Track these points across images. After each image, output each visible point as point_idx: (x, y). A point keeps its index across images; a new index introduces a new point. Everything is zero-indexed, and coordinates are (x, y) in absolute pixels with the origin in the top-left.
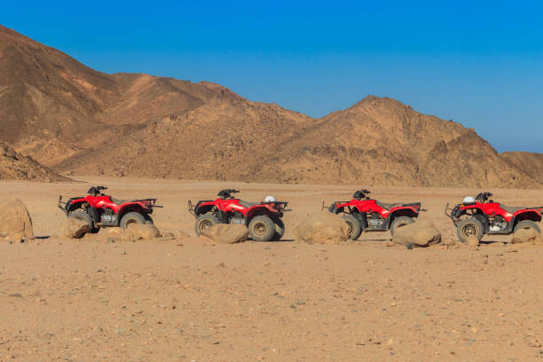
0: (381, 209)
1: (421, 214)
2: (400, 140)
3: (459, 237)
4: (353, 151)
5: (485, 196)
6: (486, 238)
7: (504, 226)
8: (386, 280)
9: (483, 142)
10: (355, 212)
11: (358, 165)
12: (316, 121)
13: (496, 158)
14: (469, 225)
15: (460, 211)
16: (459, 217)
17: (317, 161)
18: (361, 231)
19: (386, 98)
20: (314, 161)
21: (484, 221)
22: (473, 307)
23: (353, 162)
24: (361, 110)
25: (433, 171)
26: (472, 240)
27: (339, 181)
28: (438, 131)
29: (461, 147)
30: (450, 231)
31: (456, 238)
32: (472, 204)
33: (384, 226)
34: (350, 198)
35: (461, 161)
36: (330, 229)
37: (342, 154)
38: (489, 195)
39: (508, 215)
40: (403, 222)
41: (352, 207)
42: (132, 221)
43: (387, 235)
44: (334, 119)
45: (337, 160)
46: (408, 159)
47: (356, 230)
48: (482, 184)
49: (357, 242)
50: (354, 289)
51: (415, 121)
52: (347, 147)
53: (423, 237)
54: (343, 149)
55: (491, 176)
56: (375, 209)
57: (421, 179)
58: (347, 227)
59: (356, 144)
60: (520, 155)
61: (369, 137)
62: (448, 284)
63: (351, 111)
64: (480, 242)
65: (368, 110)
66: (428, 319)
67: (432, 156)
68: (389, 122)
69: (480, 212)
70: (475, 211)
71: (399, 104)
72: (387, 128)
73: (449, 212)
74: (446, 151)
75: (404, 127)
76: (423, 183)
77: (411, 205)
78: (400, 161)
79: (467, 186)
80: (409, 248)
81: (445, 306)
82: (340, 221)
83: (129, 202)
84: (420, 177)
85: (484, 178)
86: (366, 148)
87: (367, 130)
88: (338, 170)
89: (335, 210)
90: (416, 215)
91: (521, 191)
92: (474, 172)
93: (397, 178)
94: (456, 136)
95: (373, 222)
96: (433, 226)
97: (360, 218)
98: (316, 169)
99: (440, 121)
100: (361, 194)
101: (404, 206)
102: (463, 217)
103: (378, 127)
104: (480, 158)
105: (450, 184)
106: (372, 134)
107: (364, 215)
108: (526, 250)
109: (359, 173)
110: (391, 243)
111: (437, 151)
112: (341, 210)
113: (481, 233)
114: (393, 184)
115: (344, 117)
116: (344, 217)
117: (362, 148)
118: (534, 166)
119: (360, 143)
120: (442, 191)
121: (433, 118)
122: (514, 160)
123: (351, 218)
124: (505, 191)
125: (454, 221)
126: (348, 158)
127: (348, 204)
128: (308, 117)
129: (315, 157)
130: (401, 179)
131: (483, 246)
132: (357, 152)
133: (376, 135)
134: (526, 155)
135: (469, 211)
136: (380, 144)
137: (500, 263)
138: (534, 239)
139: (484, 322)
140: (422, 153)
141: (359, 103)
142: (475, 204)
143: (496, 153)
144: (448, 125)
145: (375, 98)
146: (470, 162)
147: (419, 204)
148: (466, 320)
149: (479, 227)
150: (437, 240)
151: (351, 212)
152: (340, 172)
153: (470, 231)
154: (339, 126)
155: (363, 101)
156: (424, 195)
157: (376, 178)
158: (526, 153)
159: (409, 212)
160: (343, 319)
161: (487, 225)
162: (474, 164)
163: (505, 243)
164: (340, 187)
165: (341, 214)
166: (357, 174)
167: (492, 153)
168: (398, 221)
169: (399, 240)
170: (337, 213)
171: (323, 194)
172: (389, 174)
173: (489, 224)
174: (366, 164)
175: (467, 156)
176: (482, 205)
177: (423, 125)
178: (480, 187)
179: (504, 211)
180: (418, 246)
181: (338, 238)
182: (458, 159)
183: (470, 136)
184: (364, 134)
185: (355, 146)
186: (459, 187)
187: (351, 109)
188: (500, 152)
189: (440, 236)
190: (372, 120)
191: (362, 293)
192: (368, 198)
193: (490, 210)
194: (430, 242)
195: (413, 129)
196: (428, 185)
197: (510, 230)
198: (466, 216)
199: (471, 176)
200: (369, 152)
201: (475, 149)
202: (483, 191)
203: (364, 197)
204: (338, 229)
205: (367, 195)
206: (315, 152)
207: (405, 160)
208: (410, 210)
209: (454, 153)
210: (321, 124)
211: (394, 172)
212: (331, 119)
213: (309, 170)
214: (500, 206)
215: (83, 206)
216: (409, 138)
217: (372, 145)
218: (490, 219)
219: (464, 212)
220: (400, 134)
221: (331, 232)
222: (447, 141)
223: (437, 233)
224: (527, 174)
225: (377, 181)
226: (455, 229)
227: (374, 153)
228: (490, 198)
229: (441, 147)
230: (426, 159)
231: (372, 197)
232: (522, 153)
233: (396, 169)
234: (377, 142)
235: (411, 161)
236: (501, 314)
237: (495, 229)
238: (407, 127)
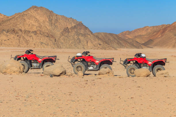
0: (38, 59)
1: (57, 61)
2: (47, 27)
3: (74, 72)
4: (25, 31)
5: (86, 53)
6: (87, 72)
7: (95, 67)
8: (40, 91)
9: (86, 28)
10: (26, 60)
11: (27, 38)
12: (8, 17)
13: (91, 35)
14: (79, 66)
15: (75, 60)
16: (74, 62)
17: (9, 36)
18: (29, 68)
19: (41, 7)
20: (7, 36)
21: (86, 64)
22: (80, 104)
23: (26, 37)
24: (29, 12)
25: (63, 41)
26: (81, 73)
27: (19, 46)
28: (65, 23)
29: (76, 30)
30: (70, 69)
31: (73, 72)
32: (80, 56)
33: (39, 66)
34: (24, 53)
35: (76, 37)
36: (14, 68)
37: (20, 33)
38: (88, 52)
39: (97, 62)
40: (48, 65)
41: (25, 57)
43: (41, 71)
44: (17, 17)
45: (18, 36)
46: (51, 35)
47: (26, 68)
48: (85, 47)
49: (27, 74)
50: (25, 96)
51: (54, 18)
52: (23, 30)
53: (57, 72)
54: (21, 30)
55: (89, 44)
56: (35, 58)
57: (57, 45)
58: (22, 67)
59: (27, 28)
60: (103, 34)
61: (33, 25)
62: (69, 94)
63: (24, 13)
64: (84, 74)
65: (33, 13)
66: (60, 109)
67: (62, 34)
68: (42, 18)
69: (84, 60)
70: (82, 60)
71: (47, 10)
72: (41, 21)
73: (70, 60)
74: (69, 32)
75: (49, 21)
76: (58, 47)
77: (52, 57)
78: (47, 37)
79: (78, 48)
80: (51, 77)
81: (67, 103)
82: (19, 63)
84: (57, 44)
85: (86, 45)
86: (31, 30)
87: (32, 22)
88: (18, 40)
89: (17, 59)
90: (54, 62)
91: (103, 51)
92: (82, 42)
93: (46, 45)
94: (73, 25)
95: (34, 65)
96: (62, 66)
97: (29, 63)
98: (8, 40)
99: (66, 18)
100: (29, 52)
101: (49, 57)
102: (76, 63)
103: (37, 20)
104: (84, 35)
105: (70, 47)
106: (34, 24)
107: (30, 61)
108: (105, 78)
109: (28, 42)
110: (43, 74)
111: (64, 32)
112: (19, 59)
113: (85, 69)
114: (44, 47)
115: (21, 16)
116: (21, 62)
117: (30, 30)
118: (109, 39)
119: (29, 28)
120: (67, 50)
121: (63, 17)
122: (100, 36)
123: (24, 63)
124: (96, 51)
125: (72, 64)
126: (23, 35)
127: (23, 56)
128: (5, 16)
129: (8, 34)
130: (47, 45)
131: (85, 76)
132: (27, 32)
133: (36, 24)
134: (106, 34)
135: (79, 60)
136: (38, 28)
137: (93, 84)
138: (109, 73)
139: (85, 111)
140: (58, 33)
141: (29, 9)
142: (82, 56)
143: (92, 33)
144: (70, 20)
145: (36, 7)
146: (80, 37)
147: (56, 56)
148: (77, 110)
149: (83, 68)
150: (64, 73)
151: (24, 60)
152: (19, 41)
153: (79, 69)
154: (19, 20)
155: (30, 8)
156: (59, 52)
157: (36, 44)
158: (105, 33)
159: (51, 60)
160: (20, 109)
161: (87, 66)
162: (82, 38)
163: (96, 75)
164: (19, 48)
165: (20, 61)
166: (27, 42)
167: (90, 33)
168: (46, 64)
169: (46, 73)
170: (18, 60)
171: (11, 52)
172: (42, 43)
173: (88, 66)
174: (31, 38)
175: (78, 34)
176: (84, 57)
177: (58, 20)
178: (84, 49)
179: (95, 60)
180: (56, 76)
181: (18, 72)
182: (74, 35)
183: (80, 25)
184: (30, 24)
185: (27, 29)
186: (75, 49)
187: (24, 12)
188: (93, 33)
189: (65, 71)
190: (34, 17)
191: (29, 97)
192: (32, 53)
194: (61, 74)
195: (53, 22)
196: (60, 48)
197: (98, 69)
198: (77, 62)
199: (80, 44)
200: (33, 32)
201: (82, 31)
202: (85, 51)
203: (30, 53)
204: (18, 68)
205: (32, 52)
206: (8, 32)
207: (50, 36)
208: (51, 59)
209: (73, 33)
210: (11, 19)
211: (44, 42)
212: (15, 17)
213: (5, 40)
214: (93, 58)
216: (52, 26)
217: (35, 29)
218: (89, 63)
219: (77, 60)
220: (48, 24)
221: (15, 69)
222: (69, 27)
223: (64, 70)
224: (106, 43)
225: (36, 46)
226: (72, 68)
227: (35, 33)
228: (89, 54)
229: (66, 30)
230: (59, 36)
231: (34, 53)
232: (103, 33)
233: (45, 40)
234: (37, 27)
235: (52, 36)
236: (93, 108)
237: (91, 68)
238: (51, 21)
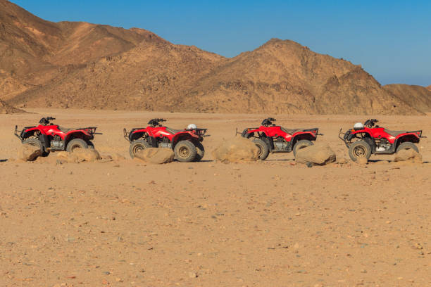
0: (285, 134)
1: (319, 137)
2: (300, 76)
3: (350, 156)
4: (260, 85)
5: (372, 122)
6: (373, 157)
7: (388, 147)
8: (291, 194)
9: (369, 76)
10: (263, 136)
11: (264, 97)
12: (228, 60)
13: (379, 89)
14: (359, 147)
15: (351, 135)
16: (350, 140)
17: (230, 94)
18: (269, 152)
19: (288, 41)
20: (227, 93)
21: (371, 143)
22: (364, 216)
23: (260, 95)
24: (266, 50)
25: (327, 101)
26: (362, 159)
27: (248, 110)
28: (331, 68)
29: (350, 81)
30: (343, 152)
31: (348, 158)
32: (361, 129)
33: (288, 147)
34: (259, 125)
35: (350, 93)
36: (243, 151)
37: (250, 88)
38: (376, 121)
39: (392, 138)
40: (304, 144)
41: (261, 132)
42: (76, 146)
43: (290, 155)
44: (244, 58)
45: (246, 93)
46: (306, 91)
47: (264, 151)
48: (368, 111)
49: (265, 162)
50: (264, 202)
51: (311, 59)
52: (255, 82)
53: (320, 157)
54: (252, 83)
55: (376, 106)
56: (280, 132)
57: (317, 108)
58: (257, 149)
59: (263, 78)
60: (399, 87)
61: (273, 73)
62: (343, 197)
63: (258, 52)
64: (369, 161)
65: (272, 51)
66: (327, 226)
67: (326, 88)
68: (289, 61)
69: (368, 135)
70: (364, 134)
71: (298, 45)
72: (289, 65)
73: (342, 136)
74: (338, 84)
75: (302, 65)
76: (319, 111)
77: (311, 130)
78: (299, 93)
79: (356, 113)
80: (309, 166)
81: (341, 215)
82: (251, 144)
83: (74, 130)
85: (369, 106)
86: (270, 83)
87: (272, 67)
88: (247, 101)
89: (246, 136)
90: (315, 139)
91: (401, 117)
92: (362, 102)
93: (297, 107)
94: (346, 71)
95: (278, 145)
96: (329, 148)
97: (268, 142)
98: (229, 100)
99: (333, 59)
100: (268, 122)
101: (304, 131)
102: (354, 140)
103: (280, 65)
104: (366, 90)
105: (341, 112)
106: (276, 71)
107: (272, 142)
108: (407, 167)
109: (265, 103)
110: (294, 162)
111: (330, 85)
112: (251, 135)
113: (369, 152)
114: (294, 112)
115: (252, 57)
116: (254, 140)
117: (267, 82)
118: (411, 97)
119: (266, 78)
120: (335, 117)
121: (327, 57)
122: (395, 91)
123: (260, 142)
124: (388, 118)
125: (346, 143)
126: (256, 90)
127: (258, 130)
128: (222, 57)
129: (228, 90)
130: (300, 108)
131: (371, 164)
132: (263, 86)
133: (280, 71)
134: (404, 87)
135: (359, 135)
136: (283, 79)
137: (386, 178)
138: (413, 157)
139: (375, 229)
140: (318, 87)
141: (265, 45)
142: (364, 128)
143: (380, 86)
144: (339, 63)
145: (278, 41)
146: (358, 93)
147: (316, 130)
148: (359, 227)
149: (367, 149)
150: (332, 159)
151: (260, 137)
152: (249, 103)
153: (360, 152)
154: (248, 64)
155: (268, 43)
156: (320, 122)
157: (279, 108)
158: (405, 85)
159: (309, 136)
160: (256, 227)
161: (374, 146)
162: (361, 95)
163: (389, 161)
164: (249, 115)
165: (252, 138)
166: (263, 104)
167: (377, 86)
168: (299, 144)
169: (300, 160)
170: (248, 138)
171: (236, 122)
172: (290, 105)
173: (376, 146)
174: (271, 96)
175: (355, 88)
176: (369, 130)
177: (318, 62)
178: (366, 114)
179: (388, 135)
180: (318, 164)
181: (249, 159)
182: (347, 90)
183: (358, 71)
184: (269, 71)
185: (261, 81)
186: (349, 115)
187: (257, 50)
188: (382, 85)
189: (335, 156)
190: (276, 58)
191: (271, 205)
192: (274, 125)
193: (376, 134)
194: (326, 161)
195: (309, 66)
196: (323, 113)
197: (394, 150)
198: (356, 139)
199: (359, 105)
200: (274, 86)
201: (362, 83)
202: (370, 118)
203: (270, 123)
204: (250, 151)
205: (273, 123)
206: (228, 86)
207: (304, 92)
208: (309, 134)
209: (345, 87)
210: (233, 63)
211: (294, 103)
212: (240, 58)
213: (223, 102)
214: (386, 131)
215: (35, 134)
216: (307, 73)
217: (276, 80)
218: (376, 141)
219: (355, 136)
220: (299, 70)
221: (243, 153)
222: (339, 76)
223: (332, 154)
224: (406, 103)
225: (280, 110)
226: (347, 150)
227: (277, 87)
228: (376, 124)
229: (334, 81)
230: (321, 92)
231: (277, 124)
232: (401, 85)
233: (295, 99)
234: (280, 76)
235: (309, 93)
236: (388, 222)
237: (381, 149)
238: (304, 64)
